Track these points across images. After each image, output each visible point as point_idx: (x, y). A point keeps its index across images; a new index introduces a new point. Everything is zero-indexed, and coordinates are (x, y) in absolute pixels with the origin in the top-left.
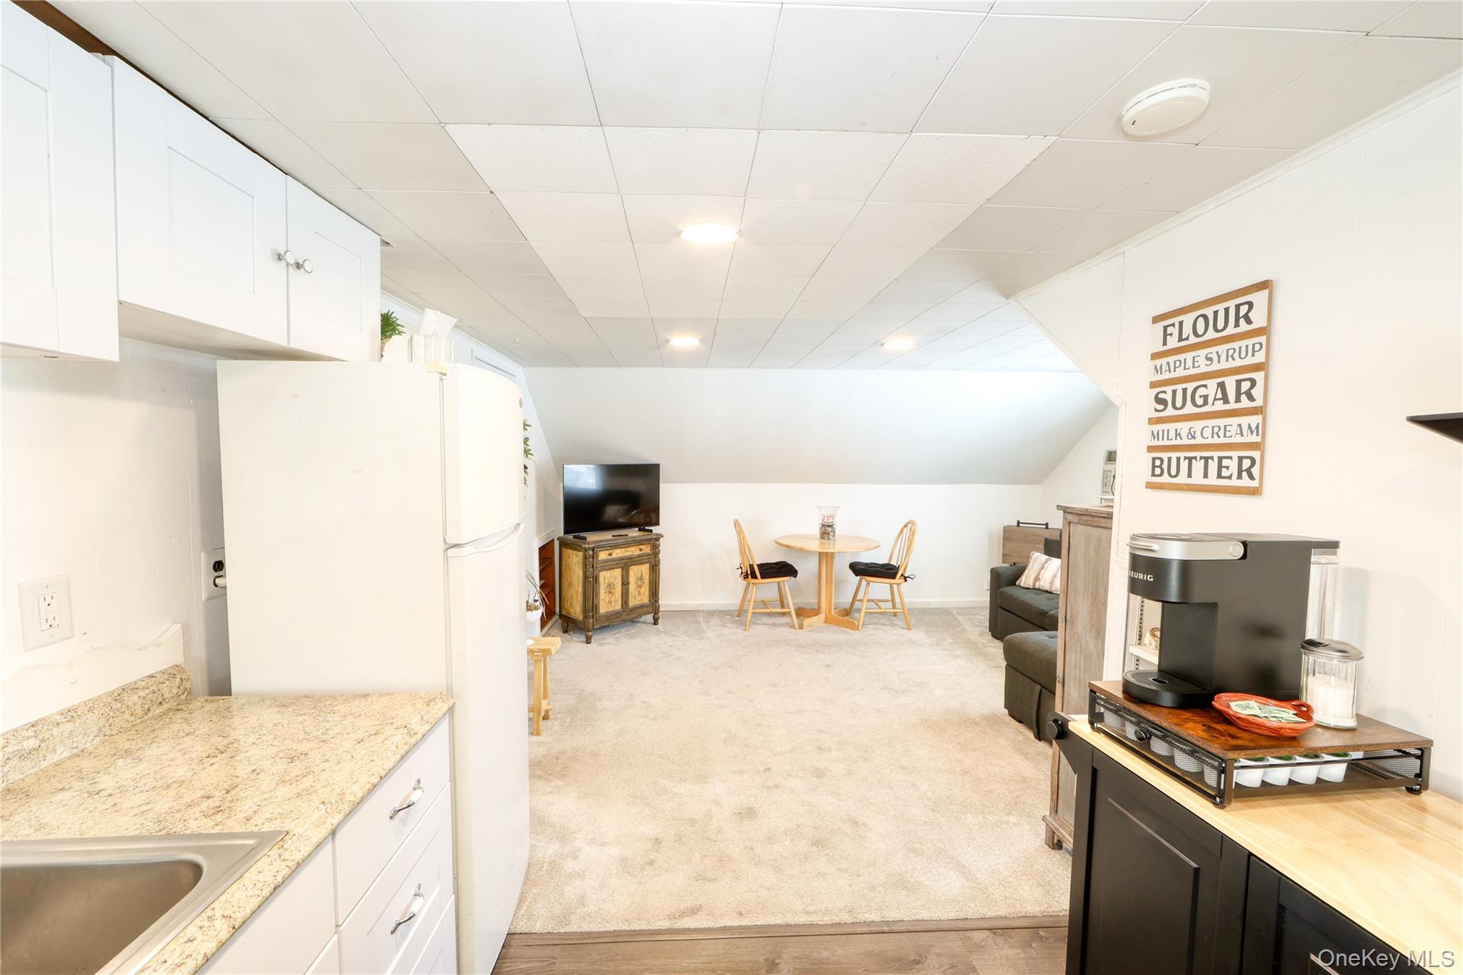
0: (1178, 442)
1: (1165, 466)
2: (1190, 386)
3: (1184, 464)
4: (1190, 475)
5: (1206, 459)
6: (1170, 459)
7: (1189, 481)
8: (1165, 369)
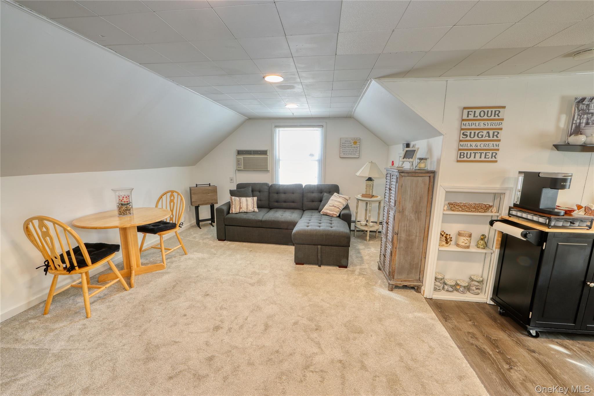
1: (465, 155)
4: (474, 158)
8: (467, 125)
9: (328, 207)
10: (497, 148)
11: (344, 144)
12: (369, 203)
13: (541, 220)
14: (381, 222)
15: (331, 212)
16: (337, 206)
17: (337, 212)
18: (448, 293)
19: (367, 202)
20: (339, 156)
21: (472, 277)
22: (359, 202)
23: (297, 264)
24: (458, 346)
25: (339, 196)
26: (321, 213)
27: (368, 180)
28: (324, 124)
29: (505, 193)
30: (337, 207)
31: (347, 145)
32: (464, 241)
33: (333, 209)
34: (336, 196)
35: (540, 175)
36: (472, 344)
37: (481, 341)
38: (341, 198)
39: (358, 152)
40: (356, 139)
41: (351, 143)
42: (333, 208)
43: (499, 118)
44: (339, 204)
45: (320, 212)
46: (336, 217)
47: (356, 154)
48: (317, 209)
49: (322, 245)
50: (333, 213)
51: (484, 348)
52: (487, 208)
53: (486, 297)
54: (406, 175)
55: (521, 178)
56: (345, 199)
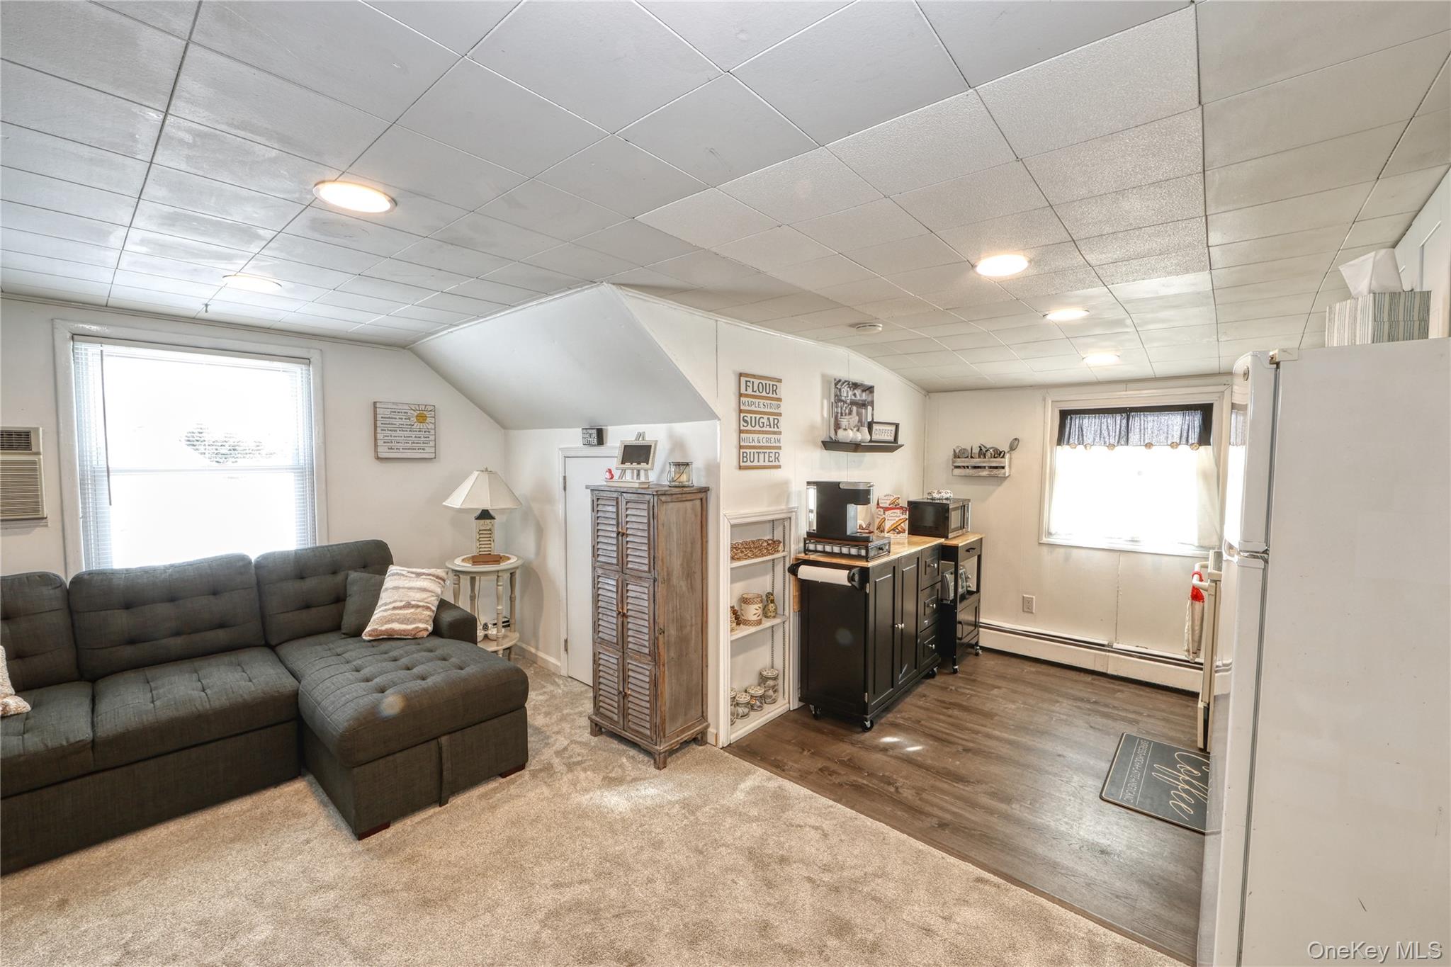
0: (753, 444)
1: (748, 457)
2: (758, 416)
3: (756, 455)
4: (758, 461)
5: (764, 453)
6: (750, 453)
7: (758, 464)
8: (748, 404)
9: (390, 612)
10: (777, 445)
11: (388, 421)
12: (477, 578)
13: (854, 551)
14: (506, 620)
15: (407, 624)
16: (421, 604)
17: (426, 622)
18: (745, 720)
19: (473, 576)
20: (372, 454)
21: (765, 673)
22: (461, 581)
23: (361, 836)
24: (834, 800)
25: (412, 573)
26: (365, 637)
27: (478, 518)
28: (315, 356)
29: (790, 518)
30: (423, 606)
31: (398, 422)
32: (757, 611)
33: (413, 614)
34: (403, 575)
35: (841, 486)
36: (840, 785)
37: (843, 773)
38: (424, 577)
39: (432, 444)
40: (423, 407)
41: (409, 419)
42: (412, 610)
43: (776, 396)
44: (424, 595)
45: (360, 635)
46: (428, 636)
47: (427, 450)
48: (335, 627)
49: (450, 733)
50: (417, 628)
51: (854, 781)
52: (774, 545)
53: (787, 700)
54: (668, 498)
55: (812, 494)
56: (438, 577)
